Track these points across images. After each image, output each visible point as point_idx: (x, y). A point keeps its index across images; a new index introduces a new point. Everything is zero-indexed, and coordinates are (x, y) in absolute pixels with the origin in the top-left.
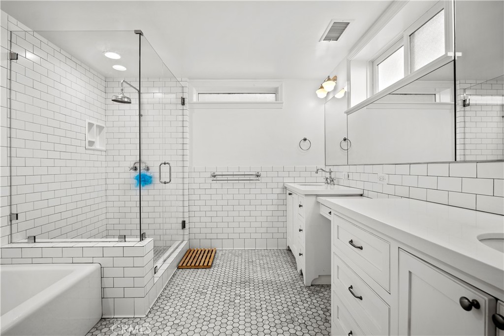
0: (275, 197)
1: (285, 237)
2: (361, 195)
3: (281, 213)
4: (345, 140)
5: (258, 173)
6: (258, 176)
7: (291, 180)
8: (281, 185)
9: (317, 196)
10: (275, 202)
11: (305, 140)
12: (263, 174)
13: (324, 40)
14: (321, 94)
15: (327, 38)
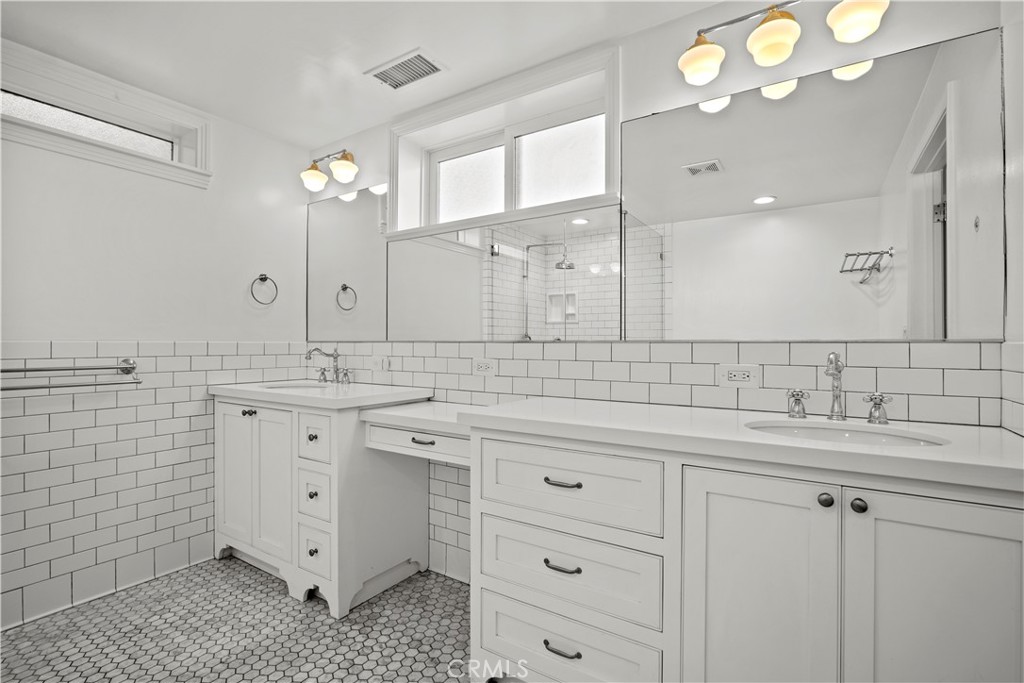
0: (183, 424)
1: (210, 528)
2: (429, 400)
3: (199, 467)
4: (345, 288)
5: (125, 361)
6: (127, 371)
7: (229, 377)
8: (199, 393)
9: (361, 409)
10: (180, 440)
11: (263, 279)
12: (142, 365)
13: (375, 76)
14: (314, 181)
15: (383, 77)
